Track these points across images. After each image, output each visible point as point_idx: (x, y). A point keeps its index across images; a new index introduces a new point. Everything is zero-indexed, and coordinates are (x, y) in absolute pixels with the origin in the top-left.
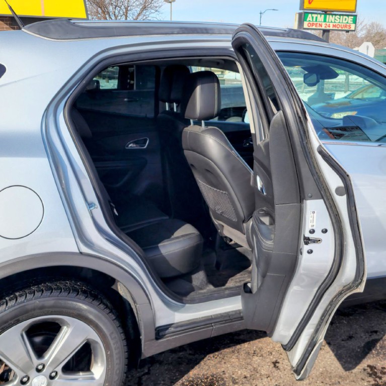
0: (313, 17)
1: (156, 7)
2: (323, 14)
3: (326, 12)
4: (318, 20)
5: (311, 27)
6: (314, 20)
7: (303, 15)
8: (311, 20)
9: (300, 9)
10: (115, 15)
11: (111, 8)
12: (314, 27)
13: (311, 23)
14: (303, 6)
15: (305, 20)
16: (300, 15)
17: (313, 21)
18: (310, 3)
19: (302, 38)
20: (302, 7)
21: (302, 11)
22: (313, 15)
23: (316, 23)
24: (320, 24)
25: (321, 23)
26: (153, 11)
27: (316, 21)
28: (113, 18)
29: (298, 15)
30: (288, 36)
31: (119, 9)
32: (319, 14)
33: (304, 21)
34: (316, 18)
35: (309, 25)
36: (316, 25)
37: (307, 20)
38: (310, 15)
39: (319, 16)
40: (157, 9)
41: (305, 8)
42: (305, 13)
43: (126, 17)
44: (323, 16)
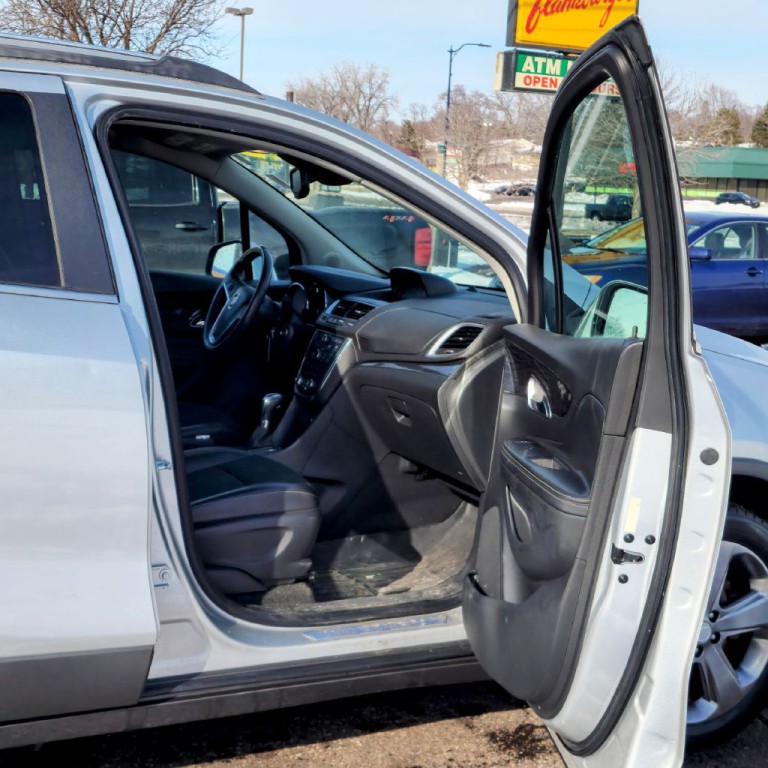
0: (536, 64)
1: (202, 23)
2: (559, 58)
3: (566, 54)
4: (547, 72)
5: (531, 87)
6: (539, 70)
7: (513, 57)
8: (533, 70)
9: (508, 44)
10: (102, 36)
11: (92, 21)
12: (539, 86)
13: (532, 76)
14: (515, 38)
15: (517, 68)
16: (507, 56)
17: (536, 72)
18: (529, 30)
19: (190, 79)
20: (511, 39)
21: (511, 49)
22: (537, 59)
23: (544, 78)
24: (552, 81)
25: (554, 78)
26: (193, 31)
27: (544, 72)
28: (96, 41)
29: (502, 58)
30: (156, 73)
31: (112, 22)
32: (550, 56)
33: (516, 70)
34: (544, 65)
35: (528, 80)
36: (544, 82)
37: (524, 70)
38: (529, 59)
39: (550, 61)
40: (203, 28)
41: (517, 41)
42: (518, 52)
43: (127, 41)
44: (558, 62)
